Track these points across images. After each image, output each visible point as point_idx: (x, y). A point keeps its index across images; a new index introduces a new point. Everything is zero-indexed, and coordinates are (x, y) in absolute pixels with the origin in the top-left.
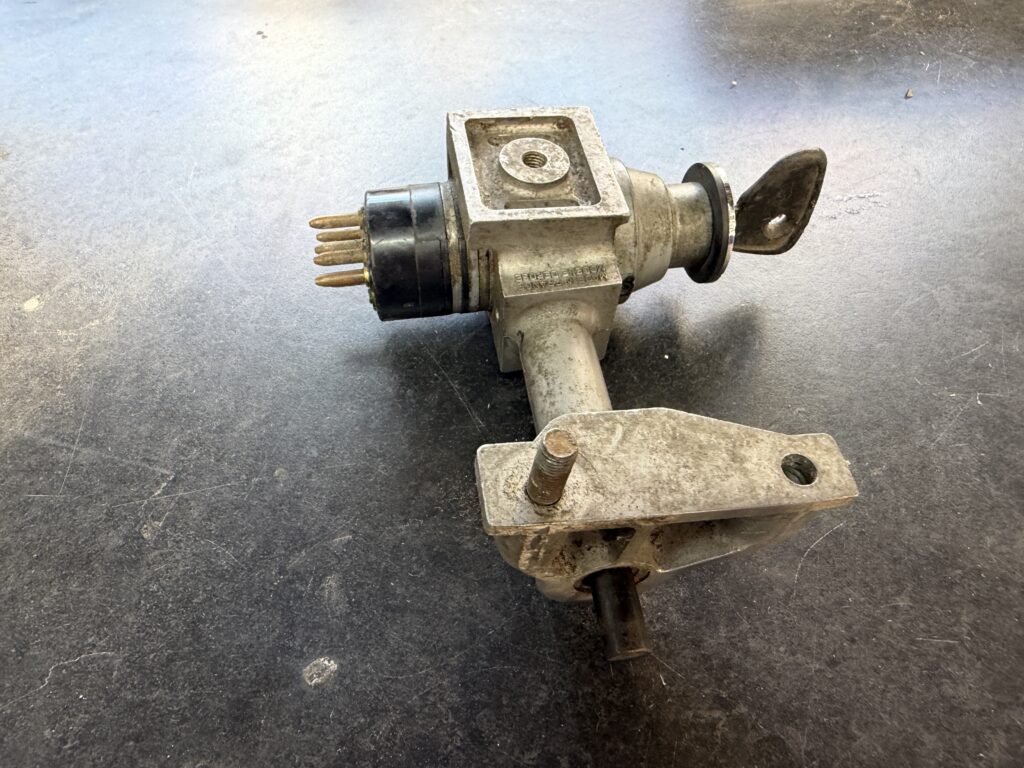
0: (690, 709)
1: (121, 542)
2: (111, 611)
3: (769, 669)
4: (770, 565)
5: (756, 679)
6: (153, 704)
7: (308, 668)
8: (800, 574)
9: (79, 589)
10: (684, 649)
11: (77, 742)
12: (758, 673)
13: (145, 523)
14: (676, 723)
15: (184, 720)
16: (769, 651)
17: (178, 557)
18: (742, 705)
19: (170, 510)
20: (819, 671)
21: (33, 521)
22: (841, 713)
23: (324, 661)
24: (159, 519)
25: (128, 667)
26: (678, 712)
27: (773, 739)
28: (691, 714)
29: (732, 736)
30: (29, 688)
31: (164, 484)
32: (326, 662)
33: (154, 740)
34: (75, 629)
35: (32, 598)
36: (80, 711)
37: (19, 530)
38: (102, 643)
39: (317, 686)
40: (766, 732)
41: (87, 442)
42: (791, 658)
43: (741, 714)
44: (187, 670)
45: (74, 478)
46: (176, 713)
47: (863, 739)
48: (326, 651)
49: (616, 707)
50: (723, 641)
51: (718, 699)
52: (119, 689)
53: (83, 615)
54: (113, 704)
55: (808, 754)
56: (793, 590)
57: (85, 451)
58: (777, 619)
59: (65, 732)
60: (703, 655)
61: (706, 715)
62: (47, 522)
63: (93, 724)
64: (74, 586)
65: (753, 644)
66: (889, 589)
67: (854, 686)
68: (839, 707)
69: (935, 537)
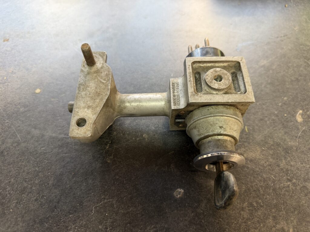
0: (282, 183)
1: (101, 165)
2: (106, 187)
3: (298, 169)
4: (290, 142)
5: (295, 172)
6: (131, 212)
7: (175, 193)
8: (298, 143)
9: (93, 182)
10: (276, 168)
11: (111, 228)
12: (295, 171)
13: (107, 158)
14: (279, 188)
15: (143, 215)
16: (296, 164)
17: (122, 166)
18: (294, 180)
19: (114, 152)
21: (68, 163)
24: (111, 156)
25: (119, 203)
26: (279, 185)
27: (304, 187)
28: (282, 184)
29: (294, 188)
30: (88, 215)
31: (108, 145)
32: (180, 190)
33: (135, 223)
34: (96, 195)
35: (78, 187)
36: (108, 219)
37: (64, 167)
38: (107, 197)
39: (180, 197)
40: (302, 185)
42: (302, 165)
43: (295, 182)
44: (138, 200)
45: (77, 147)
46: (139, 213)
48: (179, 187)
49: (263, 186)
50: (284, 164)
51: (288, 179)
52: (118, 210)
53: (97, 190)
54: (118, 214)
56: (297, 147)
58: (296, 156)
59: (106, 226)
60: (281, 169)
61: (286, 184)
62: (73, 163)
63: (114, 222)
64: (90, 181)
65: (292, 163)
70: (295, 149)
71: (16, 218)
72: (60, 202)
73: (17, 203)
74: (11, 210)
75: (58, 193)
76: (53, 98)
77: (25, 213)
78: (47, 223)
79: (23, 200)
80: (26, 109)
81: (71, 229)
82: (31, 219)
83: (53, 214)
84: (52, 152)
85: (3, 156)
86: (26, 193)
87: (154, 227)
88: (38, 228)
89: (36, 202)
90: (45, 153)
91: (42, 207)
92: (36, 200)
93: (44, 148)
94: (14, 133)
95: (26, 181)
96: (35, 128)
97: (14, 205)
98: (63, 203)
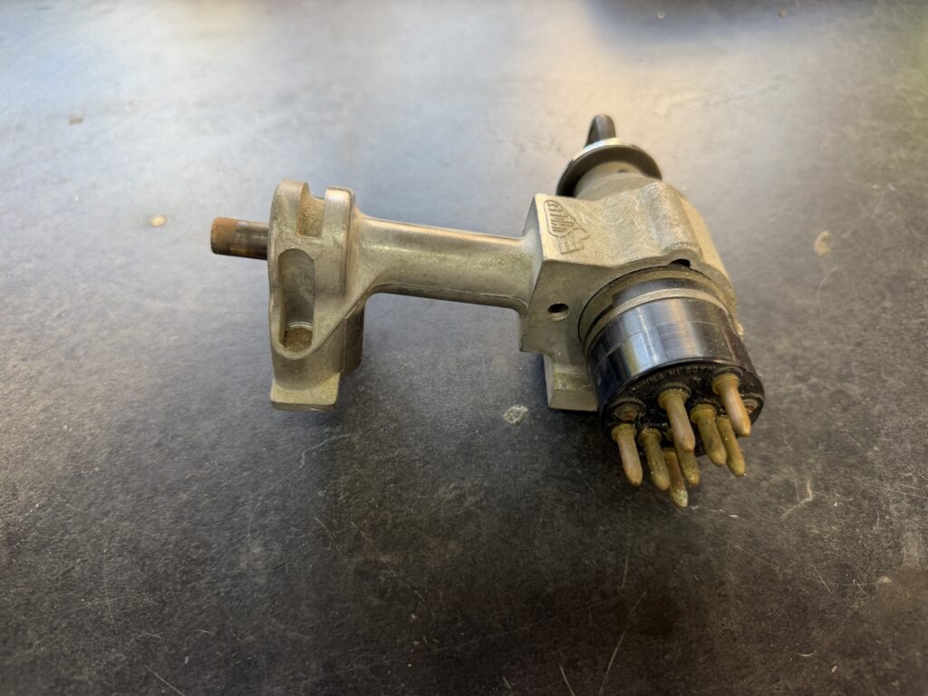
0: (781, 386)
4: (800, 298)
5: (815, 362)
6: (397, 459)
7: (506, 414)
8: (820, 300)
11: (347, 494)
12: (815, 358)
15: (428, 463)
16: (818, 345)
18: (812, 378)
20: (852, 350)
22: (873, 370)
23: (516, 408)
25: (366, 440)
27: (840, 392)
29: (813, 396)
30: (291, 468)
33: (409, 480)
37: (228, 373)
38: (337, 430)
39: (518, 424)
40: (833, 389)
42: (833, 347)
43: (814, 383)
48: (515, 402)
50: (787, 345)
51: (797, 377)
52: (365, 456)
54: (366, 465)
55: (862, 395)
56: (819, 310)
59: (335, 490)
61: (792, 387)
65: (807, 343)
66: (878, 298)
67: (875, 354)
68: (871, 367)
69: (894, 266)
72: (218, 446)
73: (111, 453)
74: (97, 469)
75: (213, 427)
77: (131, 473)
78: (185, 492)
79: (127, 447)
80: (130, 260)
81: (246, 501)
82: (145, 485)
83: (202, 471)
84: (196, 343)
85: (75, 358)
86: (134, 433)
87: (456, 488)
88: (163, 503)
89: (158, 449)
90: (178, 347)
91: (172, 459)
92: (158, 445)
93: (175, 337)
94: (102, 309)
95: (132, 408)
96: (154, 298)
97: (103, 457)
98: (226, 447)
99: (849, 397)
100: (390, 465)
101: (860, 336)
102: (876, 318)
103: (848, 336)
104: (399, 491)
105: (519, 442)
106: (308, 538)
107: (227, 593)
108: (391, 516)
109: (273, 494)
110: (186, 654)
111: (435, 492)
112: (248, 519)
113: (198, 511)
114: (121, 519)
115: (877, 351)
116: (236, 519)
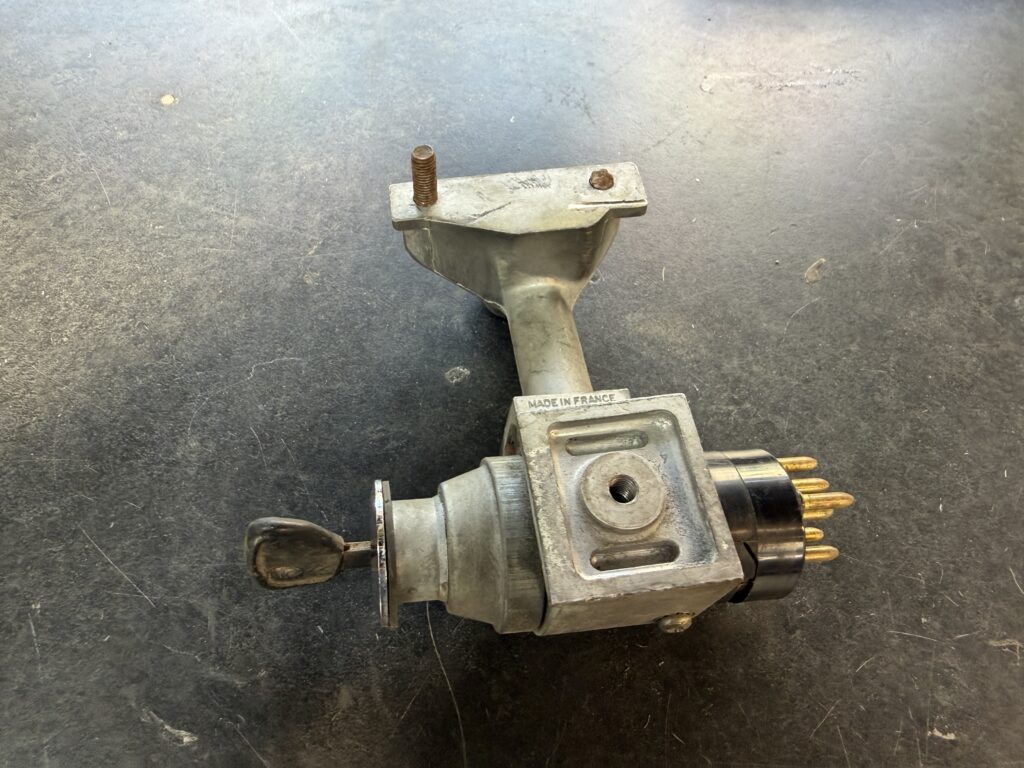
0: (713, 404)
1: (289, 286)
2: (292, 332)
3: (766, 384)
4: (768, 322)
5: (757, 389)
6: (337, 391)
7: (449, 372)
8: (788, 329)
9: (262, 316)
10: (710, 370)
11: (284, 413)
12: (758, 385)
13: (305, 273)
14: (704, 412)
15: (363, 402)
16: (766, 373)
17: (337, 298)
18: (747, 403)
19: (324, 265)
20: (798, 385)
21: (213, 267)
22: (810, 409)
23: (460, 369)
24: (316, 271)
25: (313, 368)
26: (706, 406)
27: (767, 422)
28: (714, 407)
29: (740, 420)
30: (239, 378)
31: (315, 247)
34: (266, 342)
35: (226, 320)
36: (282, 394)
37: (202, 273)
38: (290, 352)
39: (457, 384)
40: (763, 419)
41: (244, 212)
42: (780, 377)
43: (747, 408)
44: (358, 371)
45: (239, 239)
46: (356, 397)
47: (823, 423)
48: (461, 362)
50: (735, 366)
51: (732, 399)
52: (309, 381)
53: (270, 333)
54: (306, 390)
55: (789, 431)
56: (782, 338)
57: (244, 219)
58: (772, 355)
59: (274, 407)
60: (723, 374)
61: (725, 408)
62: (224, 268)
63: (294, 402)
64: (257, 314)
65: (755, 368)
66: (845, 340)
67: (819, 395)
68: (809, 406)
69: (878, 310)
70: (775, 339)
71: (75, 357)
72: (180, 343)
73: (81, 327)
74: (65, 339)
75: (179, 323)
76: (202, 122)
77: (96, 350)
78: (141, 378)
79: (96, 324)
80: (132, 136)
81: (194, 398)
82: (106, 363)
83: (160, 362)
84: (179, 237)
85: (62, 226)
86: (105, 312)
87: (383, 430)
88: (120, 383)
89: (124, 333)
90: (161, 238)
91: (136, 345)
92: (125, 329)
93: (161, 227)
94: (97, 182)
95: (108, 287)
96: (148, 181)
97: (73, 329)
98: (186, 345)
99: (775, 429)
100: (328, 396)
101: (813, 373)
102: (835, 359)
103: (799, 371)
104: (331, 421)
105: (452, 401)
106: (240, 444)
107: (159, 475)
108: (317, 441)
109: (219, 398)
110: (113, 520)
111: (363, 429)
112: (192, 415)
113: (149, 397)
114: (80, 390)
115: (821, 392)
116: (181, 413)
